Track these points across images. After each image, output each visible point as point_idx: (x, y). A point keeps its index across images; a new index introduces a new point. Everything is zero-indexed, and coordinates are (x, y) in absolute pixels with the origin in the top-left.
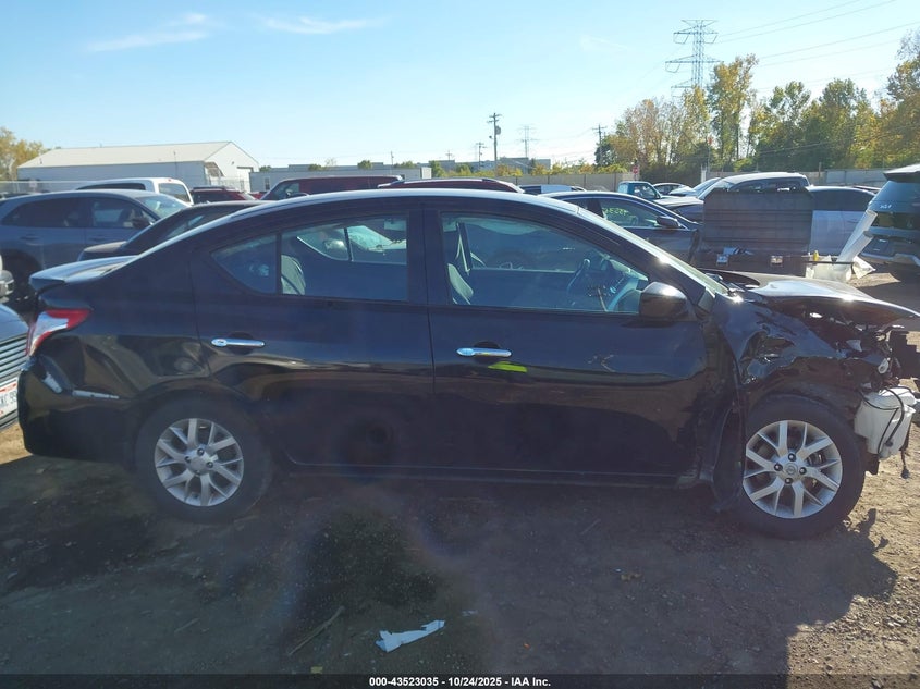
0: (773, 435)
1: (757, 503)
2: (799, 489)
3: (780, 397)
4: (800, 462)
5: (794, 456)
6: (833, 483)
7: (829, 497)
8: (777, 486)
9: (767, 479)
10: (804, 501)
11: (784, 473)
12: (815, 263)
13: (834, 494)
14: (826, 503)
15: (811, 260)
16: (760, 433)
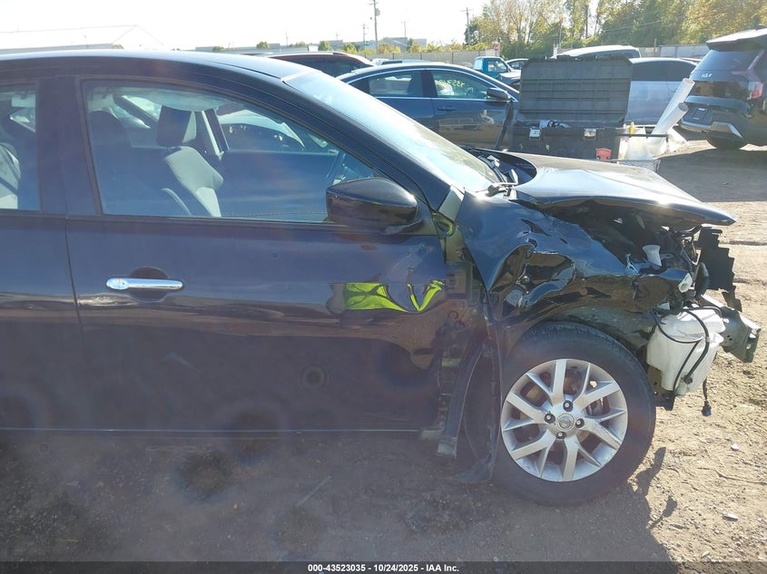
0: (547, 377)
1: (520, 463)
2: (572, 445)
3: (559, 327)
4: (577, 412)
5: (571, 404)
6: (614, 439)
7: (607, 456)
8: (546, 441)
9: (534, 432)
10: (577, 459)
11: (556, 425)
12: (630, 136)
13: (614, 452)
14: (603, 464)
15: (626, 132)
16: (531, 375)
